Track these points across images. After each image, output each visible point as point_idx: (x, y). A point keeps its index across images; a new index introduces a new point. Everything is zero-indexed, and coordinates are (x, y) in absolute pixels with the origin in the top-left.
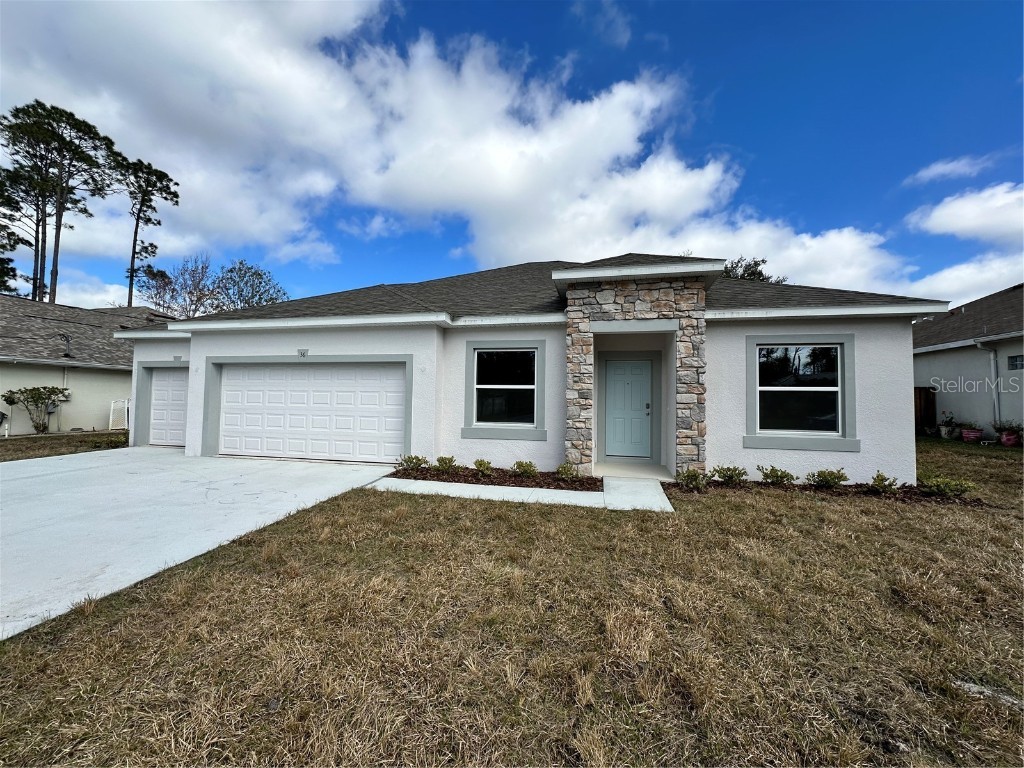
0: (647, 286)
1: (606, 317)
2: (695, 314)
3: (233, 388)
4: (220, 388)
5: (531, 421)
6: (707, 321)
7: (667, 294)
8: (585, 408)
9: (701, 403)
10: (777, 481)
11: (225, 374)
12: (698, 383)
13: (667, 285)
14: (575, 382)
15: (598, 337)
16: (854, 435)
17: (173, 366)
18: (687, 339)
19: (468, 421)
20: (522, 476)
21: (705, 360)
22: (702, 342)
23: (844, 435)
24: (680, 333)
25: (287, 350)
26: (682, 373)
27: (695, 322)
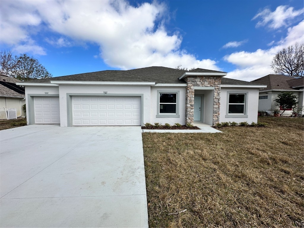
0: (208, 78)
1: (198, 85)
2: (218, 86)
3: (76, 104)
4: (72, 104)
5: (175, 113)
6: (221, 87)
7: (212, 80)
8: (192, 109)
9: (219, 107)
10: (234, 125)
11: (73, 99)
12: (219, 102)
13: (213, 78)
14: (190, 102)
15: (195, 90)
16: (247, 114)
17: (45, 96)
18: (216, 92)
19: (158, 113)
20: (177, 127)
21: (220, 97)
22: (220, 93)
23: (245, 114)
24: (215, 90)
25: (100, 91)
26: (215, 100)
27: (218, 88)
